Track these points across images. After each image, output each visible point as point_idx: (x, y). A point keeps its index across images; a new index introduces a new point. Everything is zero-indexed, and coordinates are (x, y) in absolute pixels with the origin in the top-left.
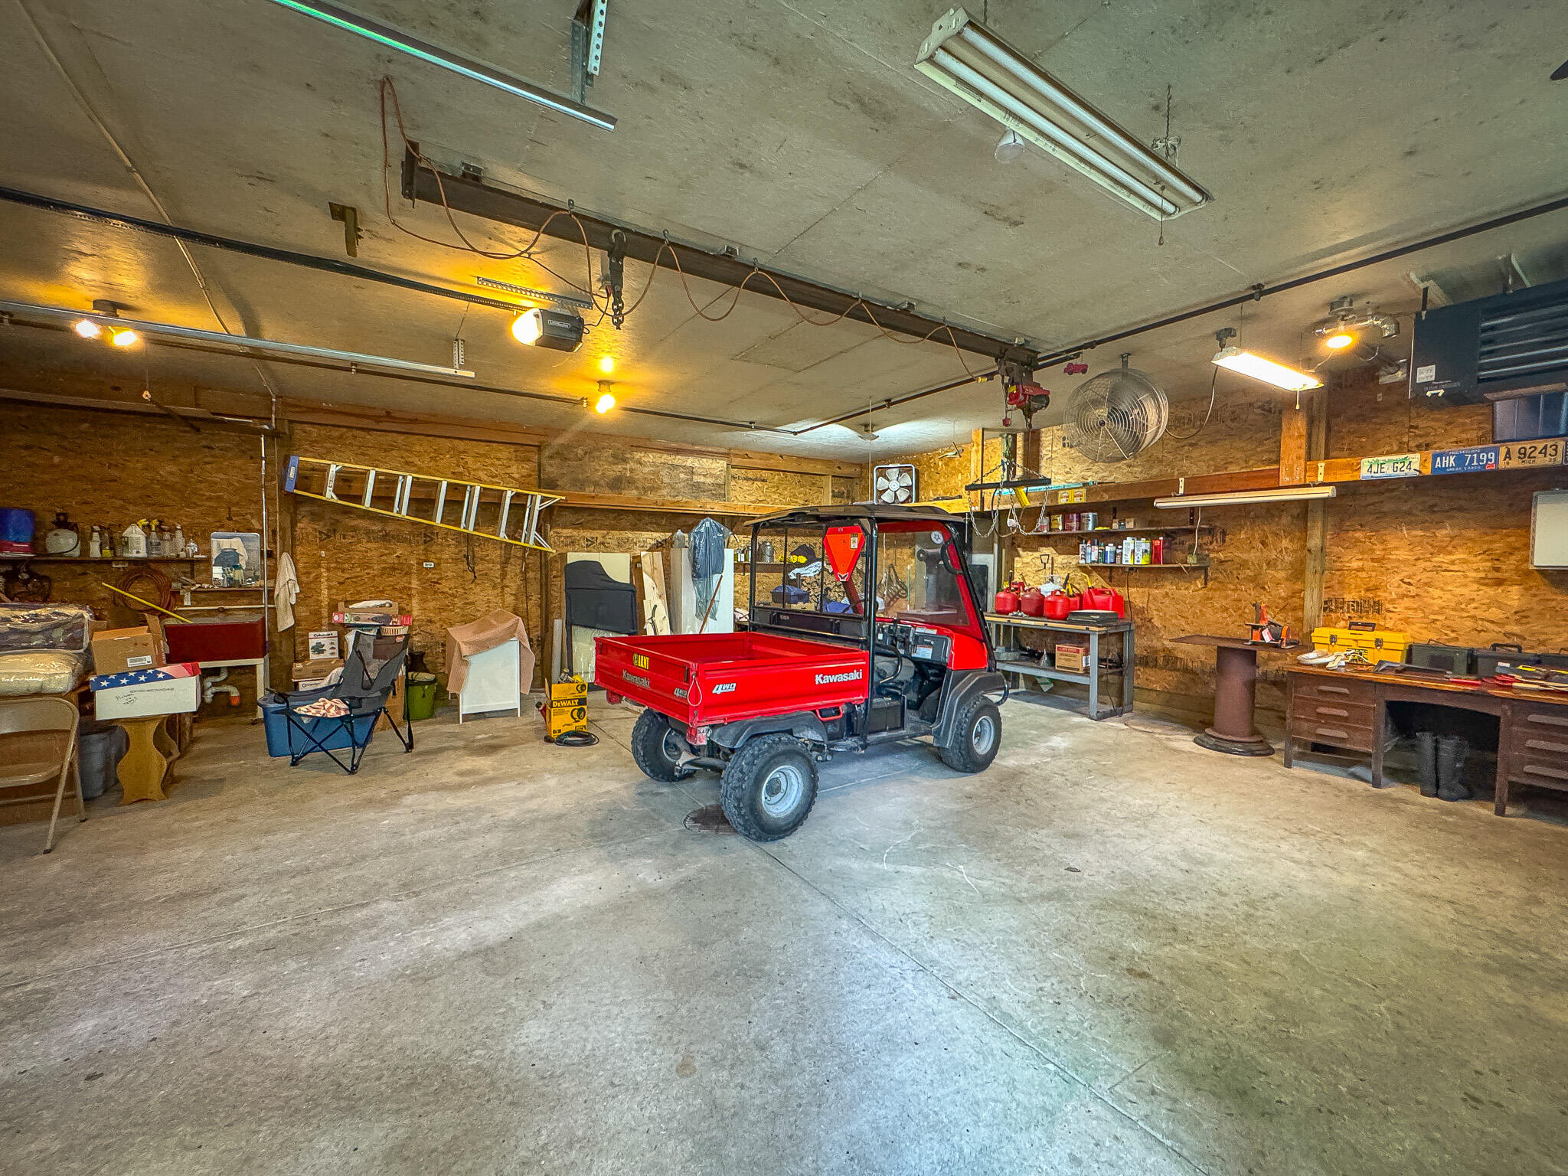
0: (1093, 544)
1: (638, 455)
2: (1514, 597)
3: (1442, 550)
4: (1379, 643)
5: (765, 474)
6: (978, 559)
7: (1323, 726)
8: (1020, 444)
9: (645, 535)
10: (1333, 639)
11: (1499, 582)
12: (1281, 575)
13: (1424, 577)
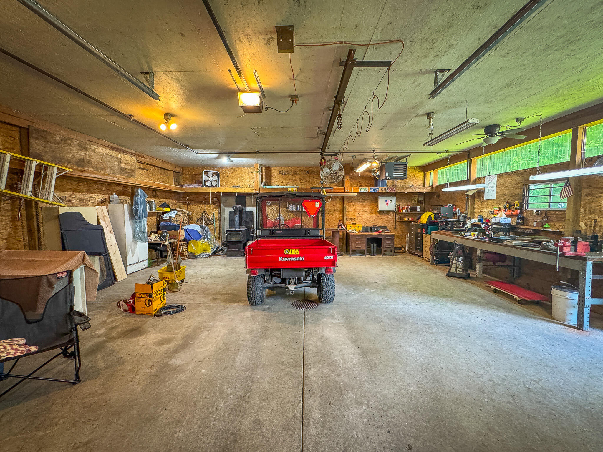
0: (293, 205)
1: (93, 147)
2: (374, 216)
3: (364, 207)
4: (358, 227)
5: (148, 167)
6: (248, 209)
7: (357, 245)
8: (264, 171)
9: (94, 196)
10: (351, 227)
11: (372, 213)
12: (338, 213)
13: (362, 213)
